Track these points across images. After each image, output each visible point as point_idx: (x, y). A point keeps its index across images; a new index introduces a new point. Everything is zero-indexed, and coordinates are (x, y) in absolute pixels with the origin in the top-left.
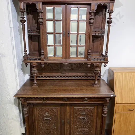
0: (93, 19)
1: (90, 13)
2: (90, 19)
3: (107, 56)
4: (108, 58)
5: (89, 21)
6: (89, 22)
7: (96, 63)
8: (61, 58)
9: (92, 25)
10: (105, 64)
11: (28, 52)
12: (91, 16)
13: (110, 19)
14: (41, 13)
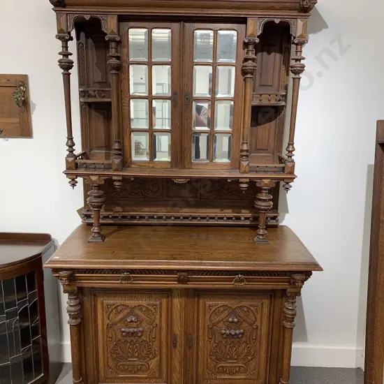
0: (253, 60)
1: (246, 45)
2: (246, 60)
3: (293, 161)
4: (294, 165)
5: (243, 67)
6: (242, 70)
7: (261, 178)
8: (169, 166)
9: (249, 76)
10: (288, 183)
11: (78, 150)
12: (247, 53)
13: (300, 60)
14: (113, 45)
